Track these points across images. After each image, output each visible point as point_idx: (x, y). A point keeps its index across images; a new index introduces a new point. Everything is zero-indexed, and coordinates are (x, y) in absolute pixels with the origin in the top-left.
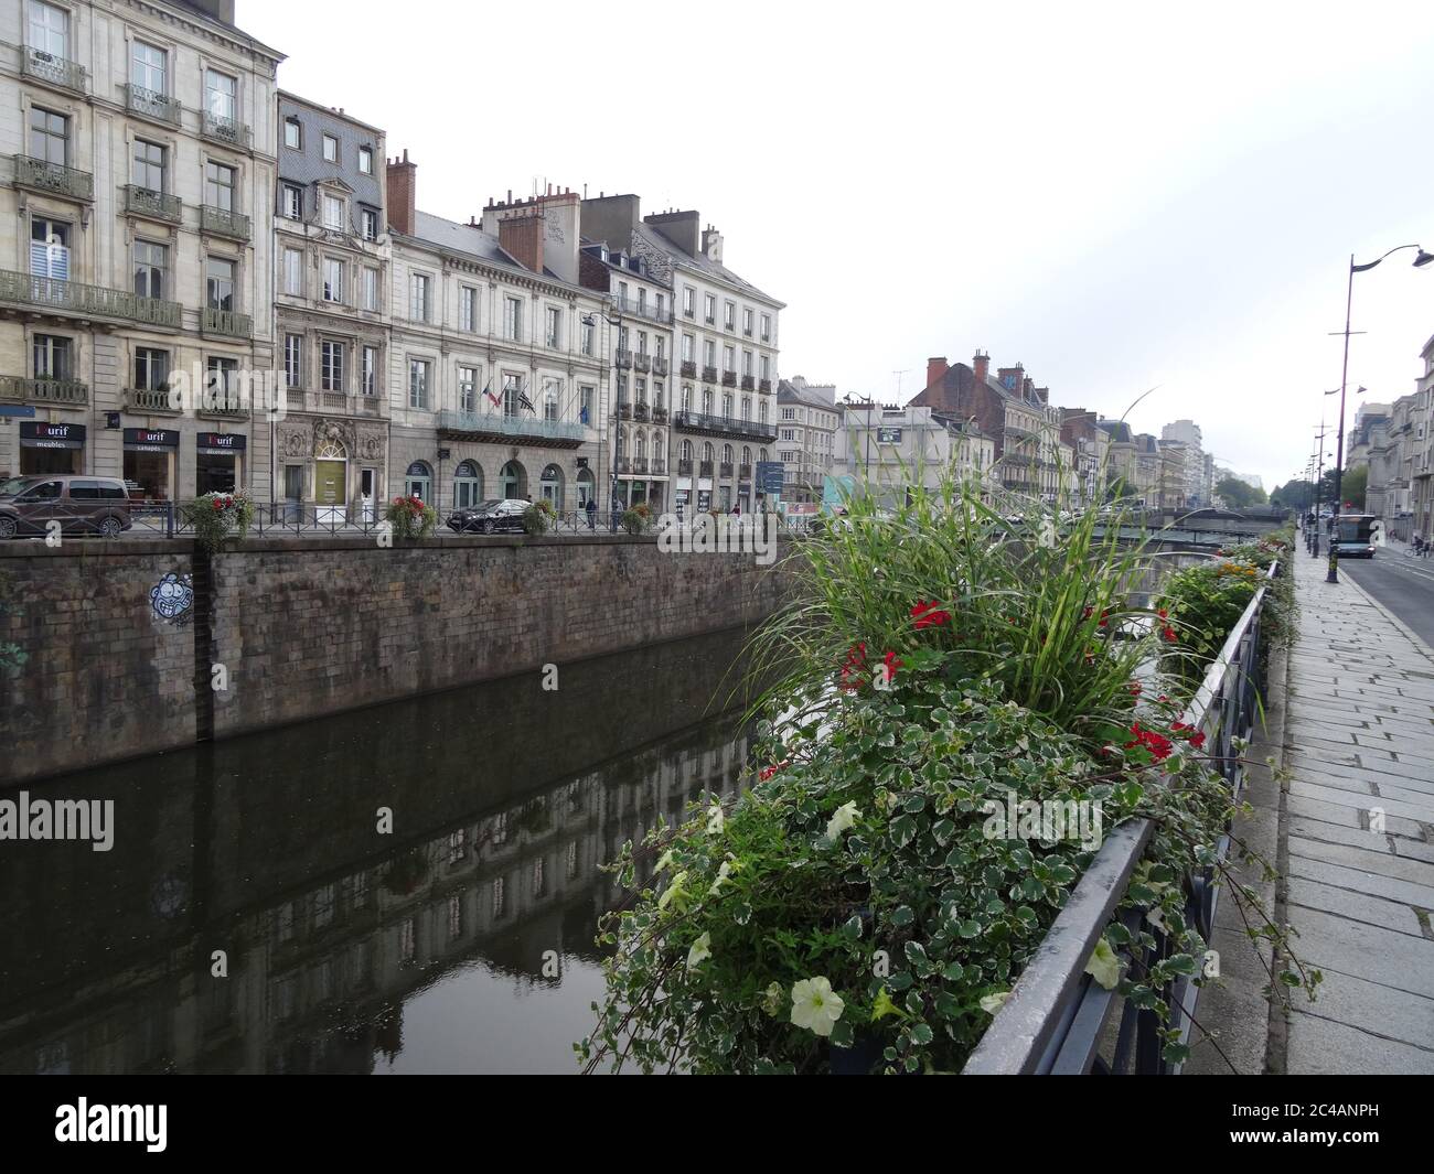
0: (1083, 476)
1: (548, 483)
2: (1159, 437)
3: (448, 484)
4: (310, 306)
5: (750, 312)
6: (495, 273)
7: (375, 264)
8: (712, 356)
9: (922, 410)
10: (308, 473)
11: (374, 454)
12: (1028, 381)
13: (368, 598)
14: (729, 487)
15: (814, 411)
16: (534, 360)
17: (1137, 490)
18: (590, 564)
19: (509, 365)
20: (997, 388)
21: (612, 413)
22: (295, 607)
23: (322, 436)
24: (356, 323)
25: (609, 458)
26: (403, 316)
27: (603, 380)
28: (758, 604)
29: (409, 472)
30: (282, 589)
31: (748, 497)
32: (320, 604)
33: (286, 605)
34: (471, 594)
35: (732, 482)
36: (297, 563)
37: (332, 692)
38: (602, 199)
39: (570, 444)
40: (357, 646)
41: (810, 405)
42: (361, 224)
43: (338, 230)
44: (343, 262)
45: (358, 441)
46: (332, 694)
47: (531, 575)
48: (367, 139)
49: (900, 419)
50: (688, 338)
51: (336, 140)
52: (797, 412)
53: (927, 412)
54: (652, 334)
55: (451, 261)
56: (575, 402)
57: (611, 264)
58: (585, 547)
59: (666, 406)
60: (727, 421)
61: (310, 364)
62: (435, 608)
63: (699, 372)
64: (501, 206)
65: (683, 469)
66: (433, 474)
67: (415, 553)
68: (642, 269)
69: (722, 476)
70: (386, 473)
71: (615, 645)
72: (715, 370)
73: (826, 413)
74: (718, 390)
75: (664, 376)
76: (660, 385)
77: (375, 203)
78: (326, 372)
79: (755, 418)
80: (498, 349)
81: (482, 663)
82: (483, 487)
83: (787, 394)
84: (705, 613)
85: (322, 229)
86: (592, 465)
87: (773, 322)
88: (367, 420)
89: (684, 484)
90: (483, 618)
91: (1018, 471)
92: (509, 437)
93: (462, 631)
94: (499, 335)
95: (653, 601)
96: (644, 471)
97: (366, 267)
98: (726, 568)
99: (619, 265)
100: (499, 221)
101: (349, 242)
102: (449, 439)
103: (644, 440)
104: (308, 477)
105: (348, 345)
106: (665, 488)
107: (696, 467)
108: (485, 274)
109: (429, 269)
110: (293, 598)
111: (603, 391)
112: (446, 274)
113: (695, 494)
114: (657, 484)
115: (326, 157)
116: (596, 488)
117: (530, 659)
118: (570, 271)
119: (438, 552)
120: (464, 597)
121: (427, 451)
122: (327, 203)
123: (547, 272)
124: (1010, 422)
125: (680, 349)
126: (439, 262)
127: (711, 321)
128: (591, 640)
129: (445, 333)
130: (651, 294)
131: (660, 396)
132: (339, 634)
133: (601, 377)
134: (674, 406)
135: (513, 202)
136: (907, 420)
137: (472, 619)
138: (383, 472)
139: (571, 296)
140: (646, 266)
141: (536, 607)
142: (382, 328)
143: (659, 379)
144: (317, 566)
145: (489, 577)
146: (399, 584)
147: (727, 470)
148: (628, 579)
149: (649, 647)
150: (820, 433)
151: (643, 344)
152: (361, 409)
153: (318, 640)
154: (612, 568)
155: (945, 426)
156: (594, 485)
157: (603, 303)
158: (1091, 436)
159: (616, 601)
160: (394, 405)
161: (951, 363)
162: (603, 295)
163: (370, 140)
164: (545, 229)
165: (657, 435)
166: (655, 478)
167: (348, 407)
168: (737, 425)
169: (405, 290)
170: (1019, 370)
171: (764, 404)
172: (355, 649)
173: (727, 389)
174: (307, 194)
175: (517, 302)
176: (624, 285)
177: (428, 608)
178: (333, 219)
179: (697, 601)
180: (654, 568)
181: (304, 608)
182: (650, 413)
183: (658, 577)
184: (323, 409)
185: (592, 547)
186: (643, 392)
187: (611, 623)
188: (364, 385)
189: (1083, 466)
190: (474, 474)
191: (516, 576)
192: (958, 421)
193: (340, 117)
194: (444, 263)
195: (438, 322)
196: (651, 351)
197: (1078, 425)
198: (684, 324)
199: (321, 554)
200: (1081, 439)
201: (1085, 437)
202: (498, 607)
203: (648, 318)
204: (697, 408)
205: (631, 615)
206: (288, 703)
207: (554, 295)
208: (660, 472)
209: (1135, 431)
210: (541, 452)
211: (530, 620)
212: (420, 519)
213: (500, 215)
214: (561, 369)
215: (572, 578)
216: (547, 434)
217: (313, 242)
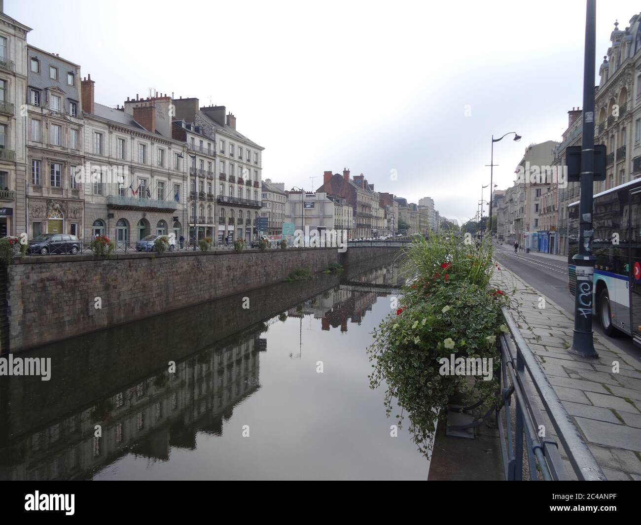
0: (389, 221)
1: (160, 229)
2: (418, 205)
3: (113, 230)
4: (44, 146)
5: (249, 151)
6: (134, 133)
7: (76, 127)
8: (233, 171)
9: (323, 194)
10: (44, 226)
11: (77, 216)
12: (366, 181)
13: (83, 284)
14: (241, 229)
15: (275, 194)
16: (152, 172)
17: (410, 227)
18: (185, 265)
19: (141, 175)
20: (353, 184)
21: (189, 196)
22: (49, 289)
23: (51, 208)
24: (67, 155)
25: (187, 217)
26: (90, 152)
27: (185, 182)
28: (258, 280)
29: (94, 225)
30: (42, 280)
31: (250, 233)
32: (61, 287)
33: (44, 288)
34: (131, 280)
35: (243, 227)
36: (49, 268)
37: (67, 328)
38: (181, 100)
39: (170, 211)
40: (78, 306)
41: (274, 192)
42: (69, 108)
43: (57, 111)
44: (60, 126)
45: (69, 210)
46: (67, 329)
47: (159, 271)
48: (71, 69)
49: (313, 198)
50: (222, 163)
51: (56, 69)
52: (268, 195)
53: (325, 194)
54: (206, 161)
55: (113, 127)
56: (172, 192)
57: (187, 129)
58: (183, 257)
59: (213, 193)
60: (240, 199)
61: (45, 174)
62: (115, 287)
63: (227, 178)
64: (133, 101)
65: (221, 221)
66: (106, 226)
67: (105, 262)
68: (201, 131)
69: (238, 224)
70: (83, 225)
71: (196, 301)
72: (234, 177)
73: (281, 195)
74: (236, 186)
75: (212, 180)
76: (210, 184)
77: (76, 99)
78: (52, 178)
79: (252, 198)
80: (136, 167)
81: (137, 312)
82: (129, 231)
83: (265, 188)
84: (235, 285)
85: (50, 110)
86: (180, 220)
87: (259, 156)
88: (73, 200)
89: (222, 228)
90: (137, 291)
91: (363, 219)
92: (142, 208)
93: (127, 298)
94: (136, 161)
95: (213, 280)
96: (203, 222)
97: (72, 129)
98: (245, 265)
99: (190, 129)
100: (134, 108)
101: (63, 117)
102: (113, 209)
103: (203, 208)
104: (44, 228)
105: (64, 165)
106: (213, 230)
107: (227, 220)
108: (129, 133)
109: (102, 130)
110: (47, 285)
111: (184, 186)
112: (111, 133)
113: (227, 232)
114: (210, 228)
115: (51, 77)
116: (182, 230)
117: (159, 309)
118: (168, 132)
119: (116, 261)
120: (128, 282)
121: (103, 215)
122: (52, 98)
123: (157, 132)
124: (359, 199)
125: (218, 168)
126: (107, 127)
127: (232, 155)
128: (186, 299)
129: (110, 160)
130: (205, 143)
131: (210, 189)
132: (70, 301)
133: (184, 180)
134: (217, 193)
135: (139, 100)
136: (317, 198)
137: (132, 292)
138: (81, 225)
139: (169, 143)
140: (202, 130)
141: (161, 285)
142: (80, 157)
143: (210, 181)
144: (59, 269)
145: (139, 273)
146: (98, 277)
147: (240, 221)
148: (202, 271)
149: (212, 301)
150: (278, 204)
151: (202, 165)
152: (70, 195)
153: (60, 304)
154: (195, 266)
155: (332, 200)
156: (181, 229)
157: (184, 147)
158: (391, 204)
159: (197, 281)
160: (86, 193)
161: (334, 174)
162: (183, 143)
163: (73, 69)
164: (156, 113)
165: (209, 206)
166: (209, 225)
167: (64, 194)
168: (244, 201)
169: (90, 139)
170: (362, 177)
171: (256, 192)
172: (77, 308)
173: (239, 185)
174: (42, 94)
175: (144, 146)
176: (193, 139)
177: (112, 287)
178: (55, 106)
179: (232, 280)
180: (213, 266)
181: (53, 289)
182: (206, 196)
183: (215, 270)
184: (51, 195)
185: (186, 257)
186: (202, 187)
187: (195, 291)
188: (72, 184)
189: (388, 217)
190: (125, 225)
191: (152, 271)
192: (338, 199)
193: (57, 58)
194: (109, 128)
195: (107, 155)
196: (206, 168)
197: (386, 199)
198: (220, 157)
199: (61, 264)
200: (388, 206)
201: (389, 205)
202: (144, 286)
203: (204, 154)
204: (227, 194)
205: (204, 287)
206: (46, 335)
207: (161, 143)
208: (211, 223)
209: (409, 202)
210: (157, 214)
211: (159, 291)
212: (107, 246)
213: (134, 105)
214: (165, 177)
215: (177, 271)
216: (159, 206)
217: (46, 116)
